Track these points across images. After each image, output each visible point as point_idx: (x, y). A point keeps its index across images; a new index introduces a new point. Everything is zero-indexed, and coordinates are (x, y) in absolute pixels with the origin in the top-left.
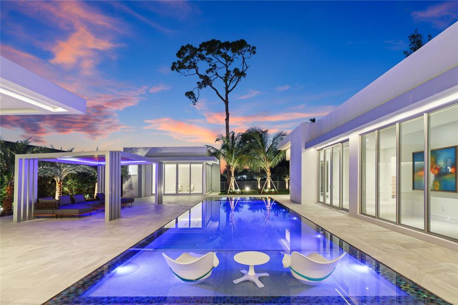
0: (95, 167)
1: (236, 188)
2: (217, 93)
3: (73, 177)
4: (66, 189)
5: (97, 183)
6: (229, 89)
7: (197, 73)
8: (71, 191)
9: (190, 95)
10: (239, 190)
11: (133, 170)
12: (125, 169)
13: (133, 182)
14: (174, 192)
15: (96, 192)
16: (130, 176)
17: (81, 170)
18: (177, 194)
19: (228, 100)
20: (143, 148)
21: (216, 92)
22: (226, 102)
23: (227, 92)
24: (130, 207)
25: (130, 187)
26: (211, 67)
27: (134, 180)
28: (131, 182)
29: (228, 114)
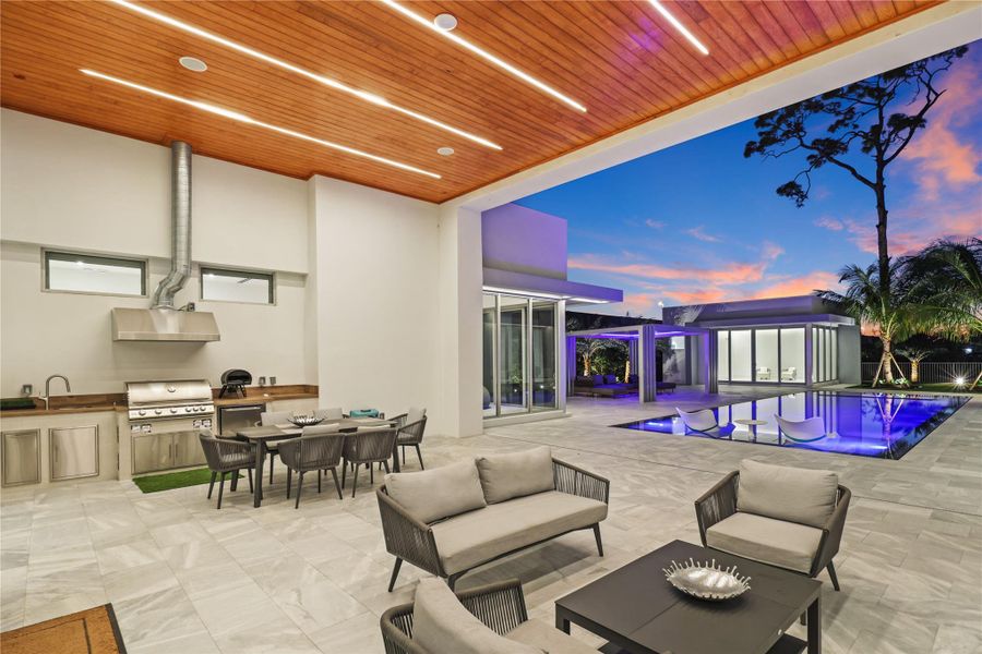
0: (627, 341)
1: (896, 375)
2: (854, 172)
3: (600, 353)
4: (594, 368)
5: (628, 363)
6: (886, 157)
7: (802, 145)
8: (599, 371)
9: (789, 189)
10: (902, 381)
11: (677, 343)
12: (666, 341)
13: (678, 361)
14: (750, 380)
15: (627, 374)
16: (673, 352)
17: (609, 345)
18: (754, 382)
19: (884, 183)
20: (694, 306)
21: (850, 172)
22: (879, 188)
23: (882, 164)
24: (669, 394)
25: (674, 367)
26: (841, 118)
27: (680, 358)
28: (675, 360)
29: (883, 214)
